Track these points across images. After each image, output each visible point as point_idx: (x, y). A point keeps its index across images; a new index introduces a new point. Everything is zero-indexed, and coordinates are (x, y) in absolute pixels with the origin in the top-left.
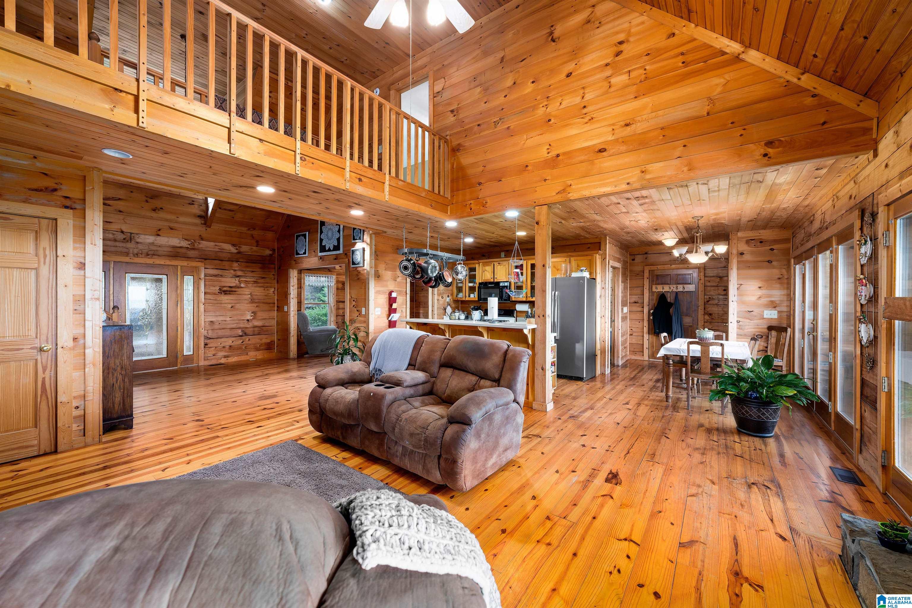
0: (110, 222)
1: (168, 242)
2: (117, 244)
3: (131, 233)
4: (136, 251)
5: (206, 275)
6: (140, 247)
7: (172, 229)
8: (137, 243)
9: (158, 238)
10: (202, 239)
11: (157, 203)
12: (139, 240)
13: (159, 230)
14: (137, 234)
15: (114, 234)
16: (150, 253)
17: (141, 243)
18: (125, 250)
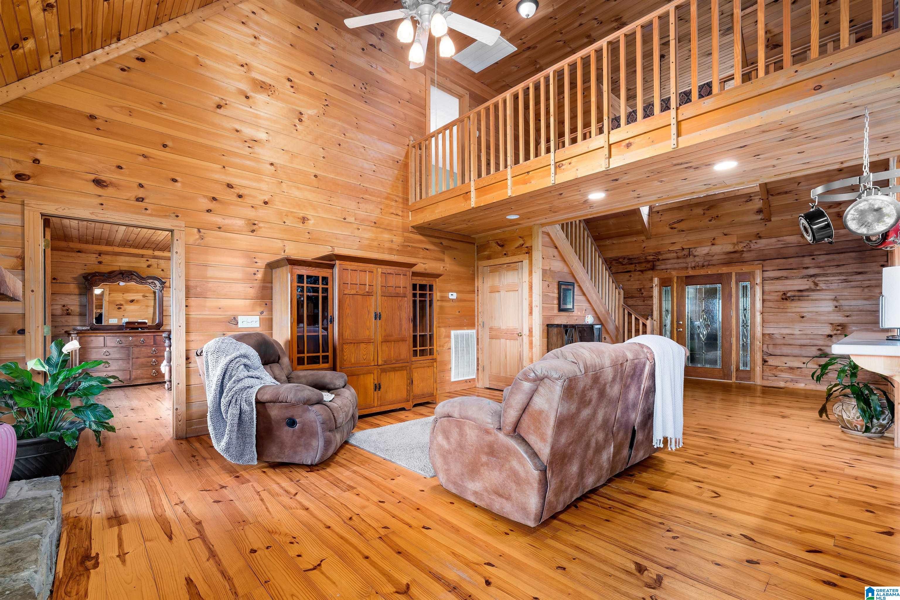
0: (674, 243)
1: (722, 249)
2: (680, 261)
3: (690, 249)
4: (693, 265)
5: (764, 279)
6: (697, 259)
7: (725, 235)
8: (695, 256)
9: (714, 247)
10: (760, 238)
11: (713, 212)
12: (696, 254)
13: (714, 239)
14: (695, 248)
15: (677, 253)
16: (706, 263)
17: (698, 256)
18: (685, 265)
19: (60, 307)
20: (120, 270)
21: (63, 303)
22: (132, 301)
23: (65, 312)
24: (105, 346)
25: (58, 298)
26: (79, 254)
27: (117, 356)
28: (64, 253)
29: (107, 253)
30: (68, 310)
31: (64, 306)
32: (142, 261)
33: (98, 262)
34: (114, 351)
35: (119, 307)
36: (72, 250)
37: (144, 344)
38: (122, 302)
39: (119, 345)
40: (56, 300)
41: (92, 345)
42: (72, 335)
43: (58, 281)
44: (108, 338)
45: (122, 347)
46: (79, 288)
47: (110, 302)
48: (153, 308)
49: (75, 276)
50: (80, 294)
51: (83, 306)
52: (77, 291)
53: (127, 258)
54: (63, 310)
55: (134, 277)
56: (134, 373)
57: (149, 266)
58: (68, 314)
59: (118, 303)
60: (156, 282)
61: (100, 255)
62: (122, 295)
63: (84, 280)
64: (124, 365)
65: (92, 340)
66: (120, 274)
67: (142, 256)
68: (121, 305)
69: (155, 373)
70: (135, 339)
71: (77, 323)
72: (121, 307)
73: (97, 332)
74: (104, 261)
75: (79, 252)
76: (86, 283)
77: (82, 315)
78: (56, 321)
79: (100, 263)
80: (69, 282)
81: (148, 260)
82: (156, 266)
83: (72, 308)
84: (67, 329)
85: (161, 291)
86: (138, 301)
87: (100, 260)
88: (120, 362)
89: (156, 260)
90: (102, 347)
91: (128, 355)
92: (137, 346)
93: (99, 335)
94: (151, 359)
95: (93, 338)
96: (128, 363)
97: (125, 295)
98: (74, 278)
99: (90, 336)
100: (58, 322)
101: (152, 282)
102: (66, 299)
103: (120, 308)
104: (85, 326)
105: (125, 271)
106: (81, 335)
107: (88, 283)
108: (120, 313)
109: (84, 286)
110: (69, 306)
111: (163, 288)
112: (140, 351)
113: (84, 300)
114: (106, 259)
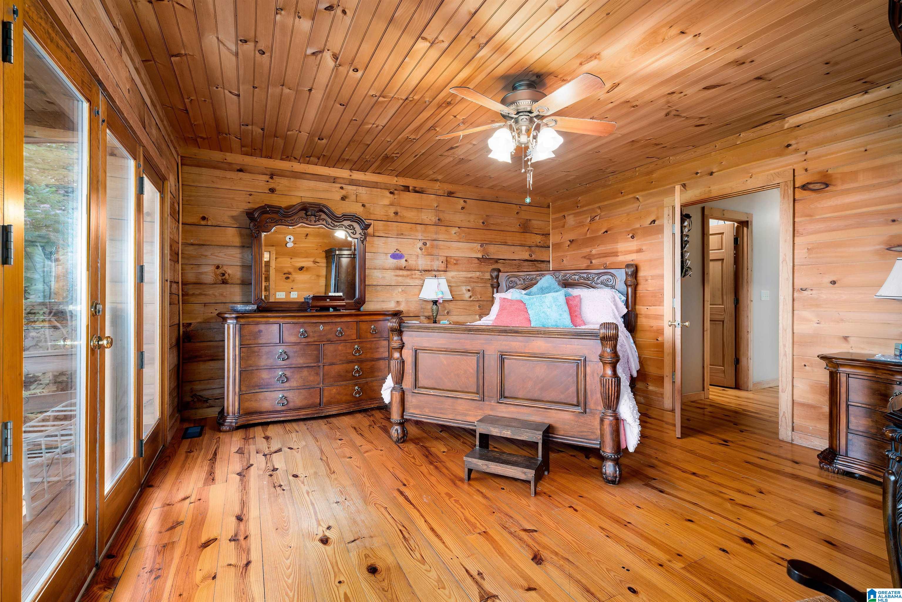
19: (212, 268)
20: (303, 203)
21: (217, 262)
22: (301, 269)
23: (220, 278)
24: (281, 341)
25: (208, 253)
26: (241, 174)
27: (300, 361)
28: (218, 173)
29: (282, 174)
30: (223, 275)
31: (218, 267)
32: (334, 189)
33: (270, 189)
34: (296, 352)
35: (287, 276)
36: (229, 167)
37: (342, 338)
38: (290, 270)
39: (304, 340)
40: (206, 256)
41: (262, 340)
42: (229, 321)
43: (209, 223)
44: (285, 327)
45: (308, 344)
46: (241, 235)
47: (277, 270)
48: (325, 279)
49: (234, 214)
50: (243, 247)
51: (246, 267)
52: (237, 241)
53: (312, 184)
54: (216, 274)
55: (323, 216)
56: (326, 393)
57: (343, 198)
58: (224, 282)
59: (286, 271)
60: (356, 225)
61: (272, 178)
62: (289, 259)
63: (248, 221)
64: (312, 378)
65: (260, 331)
66: (302, 210)
67: (335, 180)
68: (290, 273)
69: (358, 392)
70: (328, 328)
71: (238, 298)
72: (290, 276)
73: (269, 314)
74: (277, 188)
75: (240, 170)
76: (252, 225)
77: (245, 283)
78: (205, 295)
79: (272, 190)
80: (225, 225)
81: (342, 188)
82: (353, 197)
83: (229, 271)
84: (221, 308)
85: (363, 243)
86: (308, 269)
87: (272, 186)
88: (305, 373)
89: (354, 188)
90: (275, 345)
91: (318, 359)
92: (330, 341)
93: (271, 320)
94: (351, 365)
95: (262, 327)
96: (318, 374)
97: (293, 260)
98: (233, 217)
99: (258, 323)
100: (209, 295)
101: (350, 226)
102: (220, 255)
103: (287, 278)
104: (248, 303)
105: (310, 204)
106: (242, 321)
107: (255, 225)
108: (287, 285)
109: (248, 231)
110: (225, 268)
111: (366, 235)
112: (336, 351)
113: (248, 256)
114: (281, 183)
